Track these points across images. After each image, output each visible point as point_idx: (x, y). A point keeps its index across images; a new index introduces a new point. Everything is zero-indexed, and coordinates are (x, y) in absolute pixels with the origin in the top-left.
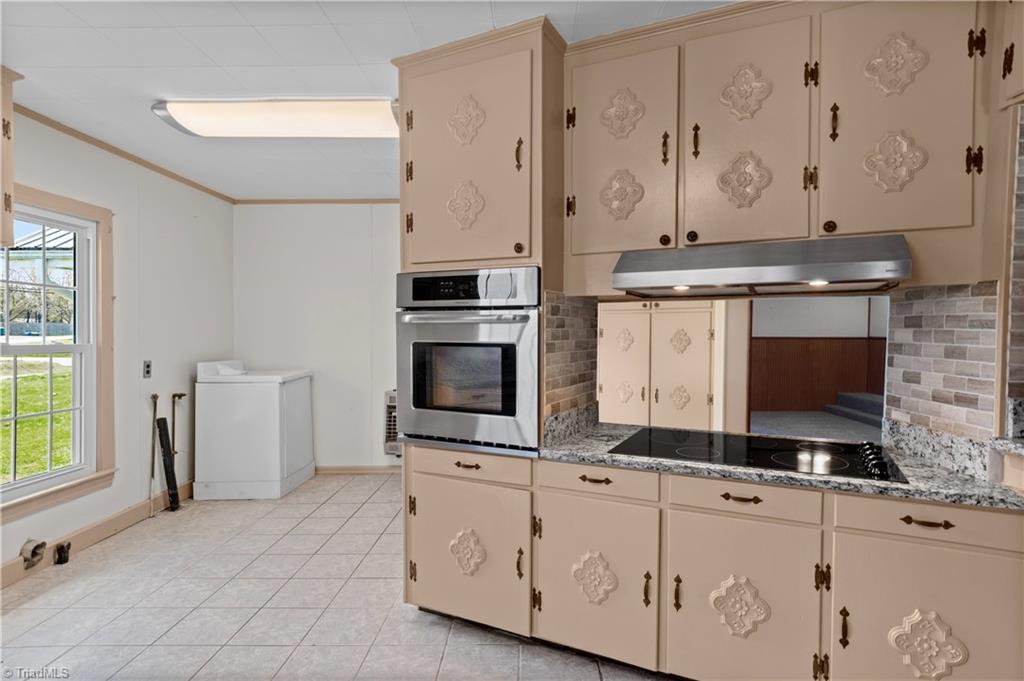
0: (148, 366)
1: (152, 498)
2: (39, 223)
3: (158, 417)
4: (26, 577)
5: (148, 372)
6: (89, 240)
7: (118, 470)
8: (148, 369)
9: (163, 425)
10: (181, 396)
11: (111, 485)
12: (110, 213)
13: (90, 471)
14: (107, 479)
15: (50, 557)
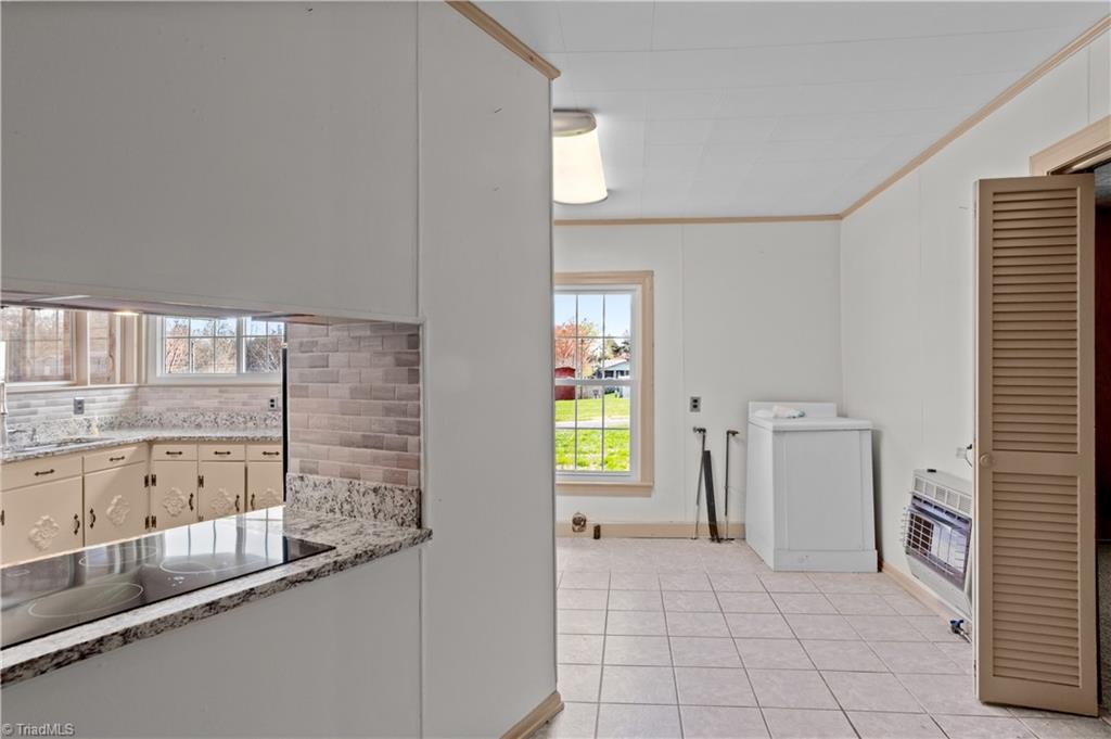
1: (695, 522)
2: (599, 294)
3: (705, 450)
4: (571, 536)
5: (695, 406)
7: (656, 485)
8: (695, 404)
9: (707, 457)
10: (734, 433)
11: (650, 496)
12: (651, 273)
13: (636, 479)
14: (645, 489)
15: (590, 530)
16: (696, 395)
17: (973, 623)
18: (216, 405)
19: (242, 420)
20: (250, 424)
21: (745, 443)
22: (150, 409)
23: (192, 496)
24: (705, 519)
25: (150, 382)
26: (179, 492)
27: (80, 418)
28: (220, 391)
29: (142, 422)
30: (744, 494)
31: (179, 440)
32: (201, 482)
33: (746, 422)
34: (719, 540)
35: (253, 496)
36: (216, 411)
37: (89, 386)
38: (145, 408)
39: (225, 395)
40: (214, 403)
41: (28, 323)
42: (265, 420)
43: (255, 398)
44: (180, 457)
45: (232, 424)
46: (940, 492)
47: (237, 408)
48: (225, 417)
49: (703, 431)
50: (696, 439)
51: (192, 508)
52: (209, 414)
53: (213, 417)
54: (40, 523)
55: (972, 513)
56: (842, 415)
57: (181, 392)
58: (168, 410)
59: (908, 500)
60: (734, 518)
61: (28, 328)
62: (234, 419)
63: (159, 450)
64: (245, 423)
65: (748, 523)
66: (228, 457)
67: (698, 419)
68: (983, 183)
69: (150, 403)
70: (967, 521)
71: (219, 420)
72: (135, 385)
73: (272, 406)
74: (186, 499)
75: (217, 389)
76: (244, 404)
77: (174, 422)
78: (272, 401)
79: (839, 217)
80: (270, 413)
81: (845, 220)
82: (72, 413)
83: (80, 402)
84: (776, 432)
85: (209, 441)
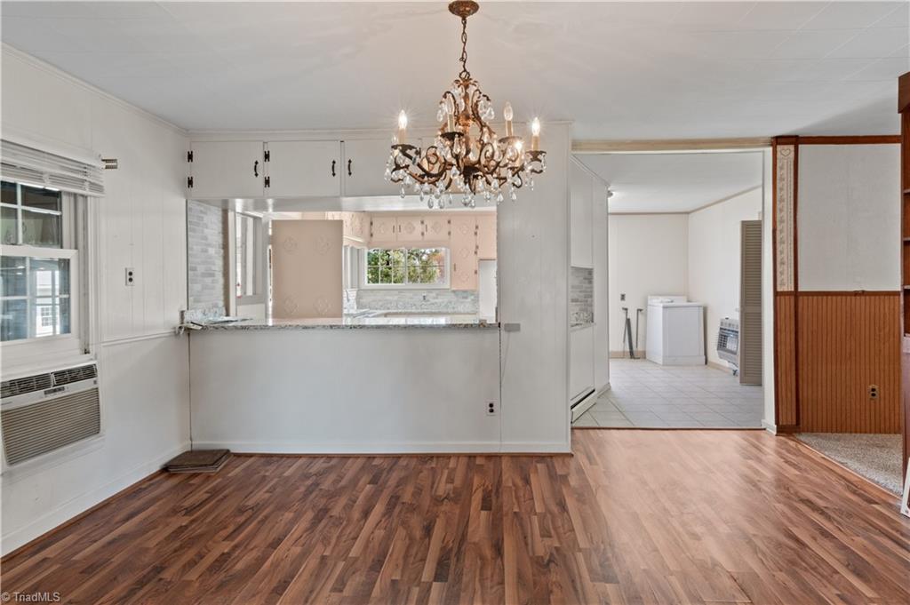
1: (623, 351)
3: (627, 318)
5: (623, 299)
8: (623, 297)
9: (628, 321)
10: (641, 310)
16: (623, 293)
17: (739, 372)
19: (410, 305)
20: (414, 308)
21: (646, 316)
24: (628, 349)
25: (363, 288)
30: (645, 337)
33: (646, 304)
34: (634, 358)
36: (397, 302)
39: (401, 294)
40: (396, 298)
43: (416, 295)
46: (730, 325)
47: (407, 300)
48: (402, 304)
49: (626, 309)
50: (623, 312)
52: (394, 303)
53: (396, 304)
55: (739, 330)
56: (689, 301)
57: (379, 292)
58: (372, 301)
59: (718, 330)
60: (640, 348)
62: (406, 306)
64: (411, 307)
65: (647, 350)
67: (624, 304)
68: (743, 222)
70: (737, 332)
71: (398, 306)
72: (357, 289)
73: (425, 300)
75: (397, 291)
76: (411, 298)
77: (377, 306)
78: (425, 296)
79: (688, 213)
80: (423, 303)
81: (690, 215)
84: (664, 307)
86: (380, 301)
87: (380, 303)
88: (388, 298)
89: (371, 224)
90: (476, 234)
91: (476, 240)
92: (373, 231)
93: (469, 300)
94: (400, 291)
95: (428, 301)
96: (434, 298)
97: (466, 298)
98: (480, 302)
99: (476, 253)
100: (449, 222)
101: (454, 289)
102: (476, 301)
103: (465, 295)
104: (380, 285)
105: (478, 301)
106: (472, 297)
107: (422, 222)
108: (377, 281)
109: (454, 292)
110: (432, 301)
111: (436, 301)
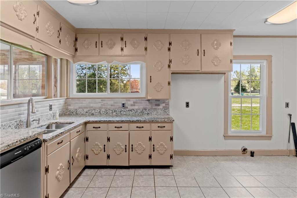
0: (287, 104)
1: (288, 150)
2: (249, 64)
3: (291, 122)
4: (241, 156)
5: (287, 106)
6: (264, 66)
7: (273, 136)
8: (287, 105)
9: (293, 124)
11: (271, 140)
12: (271, 56)
13: (264, 133)
14: (269, 137)
15: (249, 153)
16: (287, 102)
18: (100, 106)
19: (111, 112)
20: (114, 114)
22: (71, 108)
23: (105, 146)
24: (292, 148)
25: (71, 97)
26: (99, 144)
27: (51, 112)
28: (101, 101)
29: (68, 113)
31: (100, 122)
32: (109, 139)
35: (132, 145)
36: (100, 108)
37: (53, 99)
38: (69, 107)
39: (104, 102)
40: (99, 105)
41: (17, 73)
42: (121, 112)
43: (116, 103)
44: (99, 129)
45: (107, 114)
47: (109, 107)
48: (104, 111)
49: (290, 115)
50: (288, 118)
51: (105, 151)
52: (97, 109)
53: (99, 111)
54: (59, 168)
57: (85, 101)
58: (79, 108)
61: (17, 75)
62: (108, 112)
63: (90, 126)
64: (112, 113)
66: (121, 129)
67: (289, 111)
69: (71, 105)
71: (101, 112)
72: (66, 98)
73: (123, 106)
74: (102, 147)
75: (100, 100)
76: (112, 106)
77: (82, 113)
78: (123, 104)
80: (123, 109)
82: (49, 110)
83: (51, 106)
85: (113, 122)
86: (86, 108)
87: (86, 110)
88: (92, 105)
89: (76, 39)
90: (169, 49)
91: (170, 55)
92: (78, 46)
93: (161, 107)
94: (103, 99)
95: (127, 108)
96: (132, 105)
97: (159, 105)
98: (170, 109)
99: (169, 66)
100: (146, 39)
101: (149, 98)
102: (166, 108)
103: (158, 103)
104: (87, 94)
105: (168, 108)
106: (164, 105)
107: (122, 39)
108: (84, 91)
109: (149, 100)
110: (130, 108)
111: (133, 107)
